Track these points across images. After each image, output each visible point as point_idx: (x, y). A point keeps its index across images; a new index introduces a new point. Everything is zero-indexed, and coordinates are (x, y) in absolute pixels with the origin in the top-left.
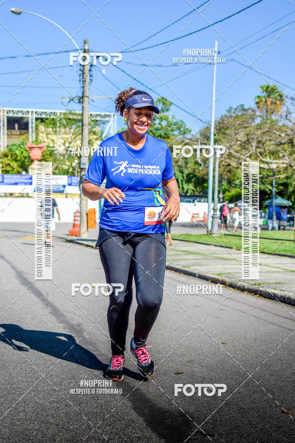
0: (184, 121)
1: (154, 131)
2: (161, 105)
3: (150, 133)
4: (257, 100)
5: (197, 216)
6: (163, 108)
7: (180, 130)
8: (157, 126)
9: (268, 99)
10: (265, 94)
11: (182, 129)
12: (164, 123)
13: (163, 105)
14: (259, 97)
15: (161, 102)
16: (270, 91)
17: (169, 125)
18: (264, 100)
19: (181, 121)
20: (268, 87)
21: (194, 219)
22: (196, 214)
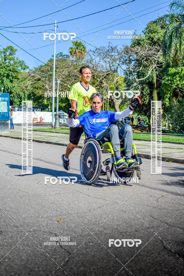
0: (24, 61)
1: (6, 67)
2: (10, 50)
3: (3, 68)
4: (70, 50)
5: (36, 119)
6: (11, 52)
7: (22, 67)
8: (7, 64)
9: (77, 50)
10: (75, 46)
11: (23, 66)
12: (12, 62)
13: (11, 50)
14: (71, 48)
15: (10, 49)
16: (78, 45)
17: (15, 63)
18: (74, 50)
19: (22, 61)
20: (77, 43)
21: (34, 121)
22: (35, 118)
